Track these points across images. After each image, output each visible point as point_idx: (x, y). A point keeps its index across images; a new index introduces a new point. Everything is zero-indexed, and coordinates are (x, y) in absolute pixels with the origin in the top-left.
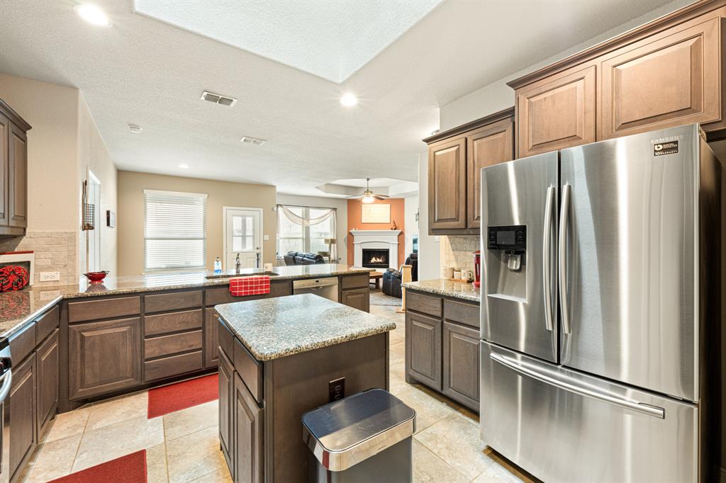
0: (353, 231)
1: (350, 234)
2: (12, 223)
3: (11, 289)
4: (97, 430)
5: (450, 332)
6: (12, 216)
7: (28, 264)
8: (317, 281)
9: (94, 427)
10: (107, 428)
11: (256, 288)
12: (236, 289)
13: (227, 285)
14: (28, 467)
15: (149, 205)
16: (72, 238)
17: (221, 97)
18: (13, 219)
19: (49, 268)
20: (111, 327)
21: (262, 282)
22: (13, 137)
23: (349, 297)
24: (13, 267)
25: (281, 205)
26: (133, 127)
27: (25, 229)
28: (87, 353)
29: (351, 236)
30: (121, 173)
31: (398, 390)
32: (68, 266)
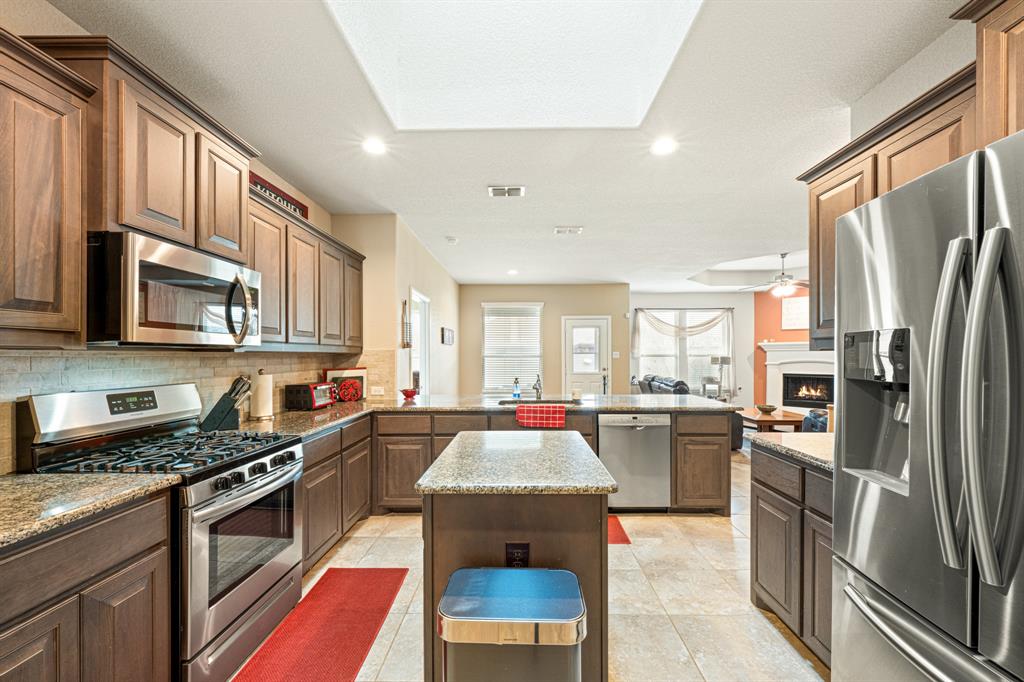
0: (764, 344)
1: (760, 348)
2: (348, 343)
3: (350, 400)
4: (389, 538)
5: (814, 531)
6: (347, 337)
7: (361, 378)
8: (634, 418)
9: (387, 535)
10: (394, 539)
11: (547, 419)
12: (523, 418)
13: (514, 412)
14: (337, 552)
15: (488, 319)
16: (392, 355)
17: (506, 188)
18: (349, 339)
19: (377, 384)
20: (407, 443)
21: (555, 412)
22: (348, 268)
23: (690, 447)
24: (352, 381)
25: (641, 310)
26: (450, 239)
27: (362, 348)
28: (390, 465)
29: (760, 352)
30: (462, 288)
31: (729, 610)
32: (389, 381)
